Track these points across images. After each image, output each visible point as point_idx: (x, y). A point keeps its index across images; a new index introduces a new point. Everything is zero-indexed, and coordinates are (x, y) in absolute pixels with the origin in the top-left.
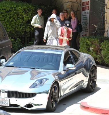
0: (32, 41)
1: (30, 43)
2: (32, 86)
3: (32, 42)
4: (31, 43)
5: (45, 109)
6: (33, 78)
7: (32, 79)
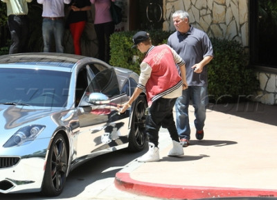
0: (7, 46)
1: (2, 49)
2: (10, 143)
3: (7, 48)
4: (4, 51)
5: (39, 191)
6: (11, 125)
7: (8, 127)
